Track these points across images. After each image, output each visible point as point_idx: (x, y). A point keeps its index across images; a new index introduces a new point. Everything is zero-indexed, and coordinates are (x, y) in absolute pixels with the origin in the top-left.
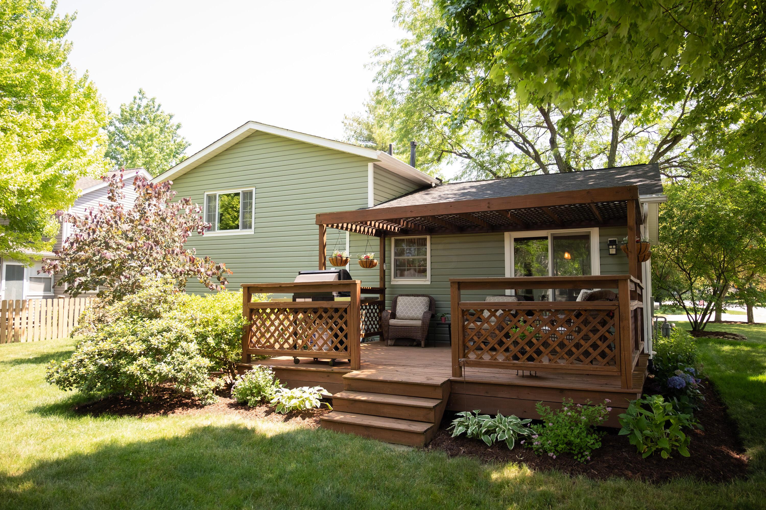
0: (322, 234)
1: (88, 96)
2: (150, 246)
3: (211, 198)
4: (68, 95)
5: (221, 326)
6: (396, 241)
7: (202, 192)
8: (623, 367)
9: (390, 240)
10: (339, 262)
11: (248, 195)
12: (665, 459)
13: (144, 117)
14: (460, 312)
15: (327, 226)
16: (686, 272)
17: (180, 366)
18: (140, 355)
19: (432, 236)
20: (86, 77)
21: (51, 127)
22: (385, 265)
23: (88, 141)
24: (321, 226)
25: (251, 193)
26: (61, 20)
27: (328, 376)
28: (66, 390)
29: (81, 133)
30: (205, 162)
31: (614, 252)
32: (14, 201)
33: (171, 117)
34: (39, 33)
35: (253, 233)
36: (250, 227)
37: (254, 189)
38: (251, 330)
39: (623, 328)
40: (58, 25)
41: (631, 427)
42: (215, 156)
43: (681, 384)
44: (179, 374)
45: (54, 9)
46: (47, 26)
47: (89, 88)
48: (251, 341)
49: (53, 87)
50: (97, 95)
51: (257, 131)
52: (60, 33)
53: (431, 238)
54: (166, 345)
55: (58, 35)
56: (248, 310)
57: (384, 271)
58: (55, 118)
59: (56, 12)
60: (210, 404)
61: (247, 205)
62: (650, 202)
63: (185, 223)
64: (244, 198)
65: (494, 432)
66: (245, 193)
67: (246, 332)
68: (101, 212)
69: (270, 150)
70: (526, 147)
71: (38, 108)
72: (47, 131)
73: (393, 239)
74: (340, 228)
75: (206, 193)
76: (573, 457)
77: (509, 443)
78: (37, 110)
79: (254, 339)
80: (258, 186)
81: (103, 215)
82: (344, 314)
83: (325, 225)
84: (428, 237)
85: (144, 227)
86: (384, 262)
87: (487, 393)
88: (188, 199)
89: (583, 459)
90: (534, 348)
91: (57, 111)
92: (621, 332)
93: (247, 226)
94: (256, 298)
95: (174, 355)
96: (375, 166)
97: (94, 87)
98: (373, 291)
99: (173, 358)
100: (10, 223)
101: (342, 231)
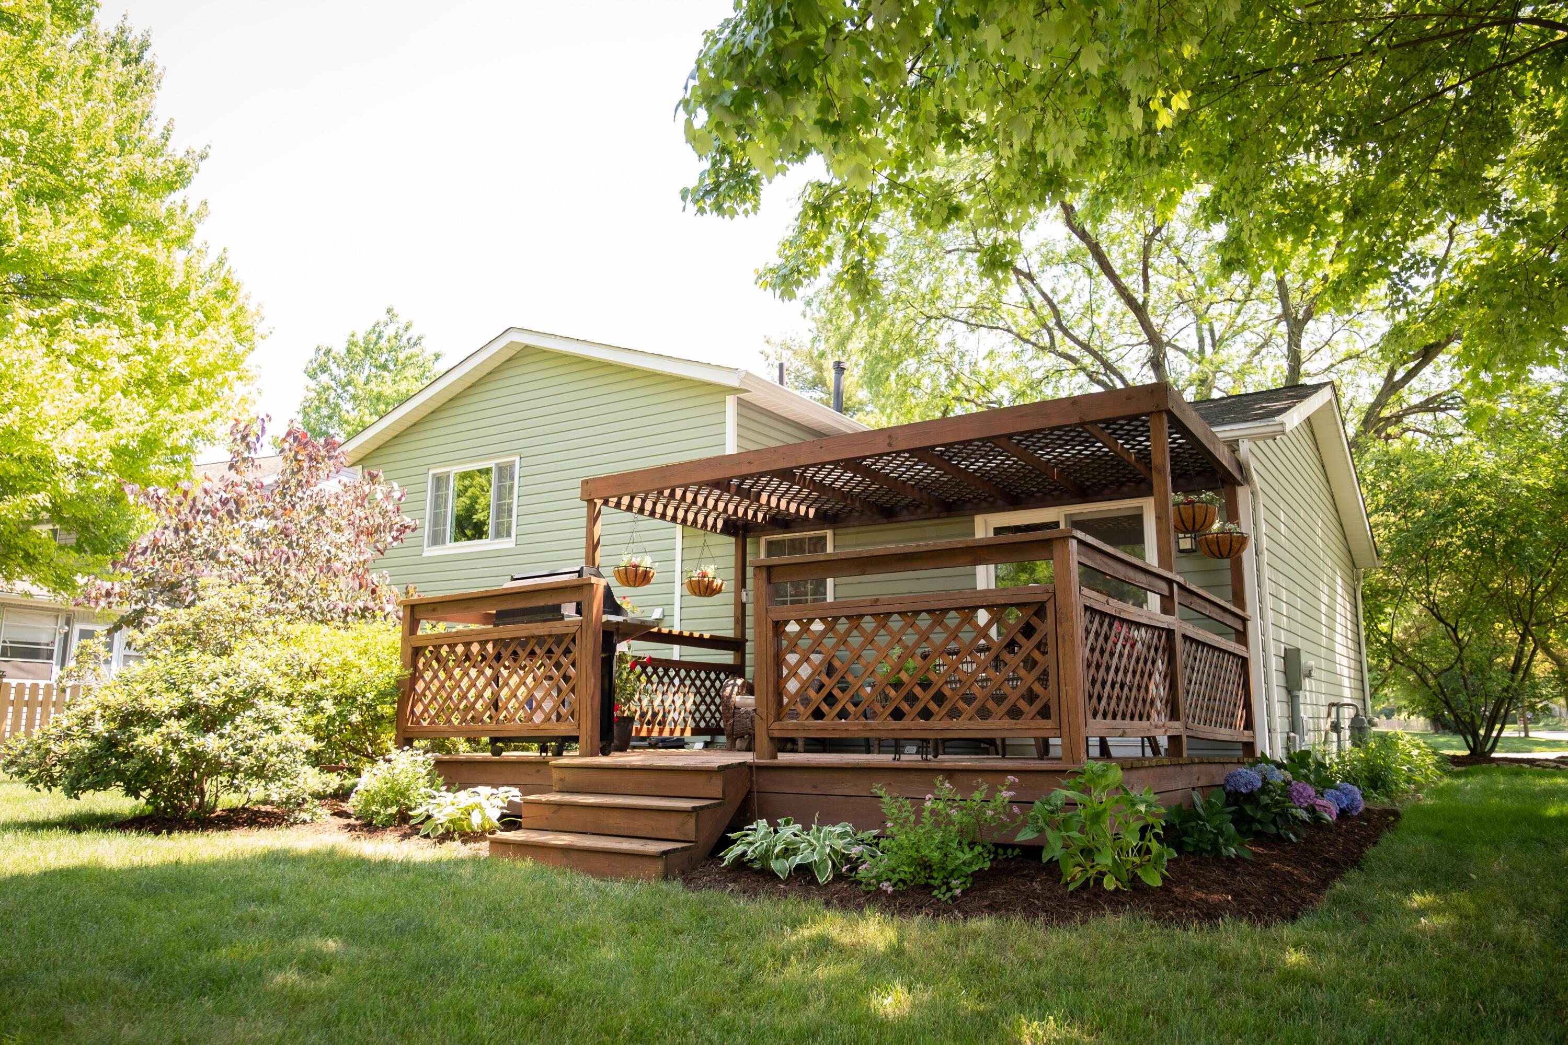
0: (593, 519)
1: (221, 295)
2: (284, 556)
3: (440, 481)
4: (185, 294)
5: (353, 678)
6: (770, 544)
7: (423, 469)
8: (1065, 719)
9: (758, 543)
10: (632, 576)
11: (505, 472)
12: (1110, 892)
13: (385, 356)
14: (770, 626)
15: (606, 503)
16: (1447, 625)
17: (248, 743)
18: (170, 716)
19: (837, 531)
20: (221, 262)
21: (149, 353)
22: (744, 593)
23: (220, 378)
24: (591, 502)
25: (512, 465)
26: (178, 158)
27: (538, 771)
28: (38, 790)
29: (202, 362)
30: (433, 412)
31: (1188, 546)
32: (70, 487)
33: (437, 357)
34: (136, 181)
35: (513, 545)
36: (509, 535)
37: (517, 459)
38: (414, 689)
39: (1063, 638)
40: (172, 168)
41: (1041, 823)
42: (451, 400)
43: (1251, 783)
44: (242, 757)
45: (167, 139)
46: (153, 170)
47: (226, 281)
48: (412, 712)
49: (159, 280)
50: (242, 294)
51: (527, 347)
52: (176, 182)
53: (835, 535)
54: (219, 701)
55: (171, 187)
56: (410, 650)
57: (743, 605)
58: (158, 336)
59: (171, 144)
60: (304, 822)
61: (504, 492)
62: (1253, 438)
63: (366, 518)
64: (501, 477)
65: (795, 852)
66: (501, 469)
67: (403, 693)
68: (206, 492)
69: (547, 383)
70: (1111, 380)
71: (129, 319)
72: (140, 358)
73: (763, 540)
74: (635, 510)
75: (432, 472)
76: (931, 892)
77: (819, 871)
78: (127, 324)
79: (419, 709)
80: (525, 452)
81: (208, 498)
82: (571, 647)
83: (599, 502)
84: (829, 533)
85: (278, 523)
86: (744, 585)
87: (815, 787)
88: (375, 473)
89: (948, 895)
90: (904, 691)
91: (161, 322)
92: (1060, 646)
93: (502, 532)
94: (426, 628)
95: (238, 720)
96: (741, 403)
97: (236, 278)
98: (716, 643)
99: (236, 728)
100: (78, 540)
101: (640, 517)
